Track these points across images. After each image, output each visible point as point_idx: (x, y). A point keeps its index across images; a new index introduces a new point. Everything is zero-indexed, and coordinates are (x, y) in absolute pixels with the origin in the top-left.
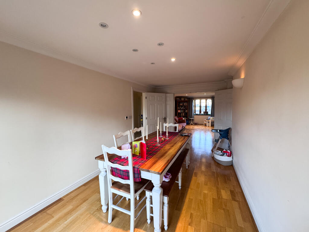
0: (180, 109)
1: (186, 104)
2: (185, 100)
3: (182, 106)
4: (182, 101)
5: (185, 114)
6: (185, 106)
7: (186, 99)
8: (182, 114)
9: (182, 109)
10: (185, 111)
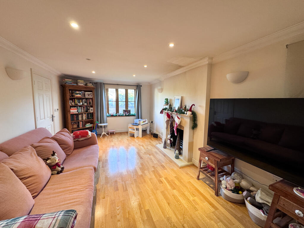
0: (76, 106)
1: (89, 95)
2: (86, 85)
3: (79, 99)
4: (80, 86)
5: (88, 117)
6: (87, 99)
7: (90, 85)
8: (80, 116)
9: (80, 106)
10: (87, 110)
